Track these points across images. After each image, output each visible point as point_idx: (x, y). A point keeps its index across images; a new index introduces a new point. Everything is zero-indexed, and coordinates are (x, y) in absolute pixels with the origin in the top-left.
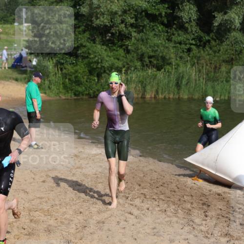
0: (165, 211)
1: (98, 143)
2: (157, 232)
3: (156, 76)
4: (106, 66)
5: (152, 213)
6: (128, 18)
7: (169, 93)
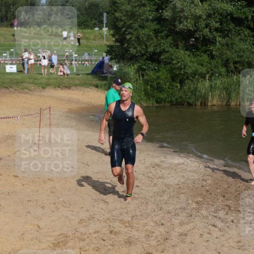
1: (181, 152)
2: (242, 246)
4: (189, 72)
5: (236, 225)
6: (213, 23)
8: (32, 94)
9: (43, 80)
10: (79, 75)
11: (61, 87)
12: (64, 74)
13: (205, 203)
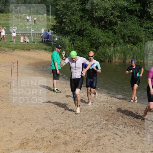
0: (139, 133)
2: (134, 147)
3: (133, 48)
4: (101, 42)
5: (130, 134)
6: (115, 12)
7: (141, 60)
8: (6, 54)
9: (13, 45)
10: (35, 42)
11: (24, 49)
12: (25, 42)
13: (111, 120)
